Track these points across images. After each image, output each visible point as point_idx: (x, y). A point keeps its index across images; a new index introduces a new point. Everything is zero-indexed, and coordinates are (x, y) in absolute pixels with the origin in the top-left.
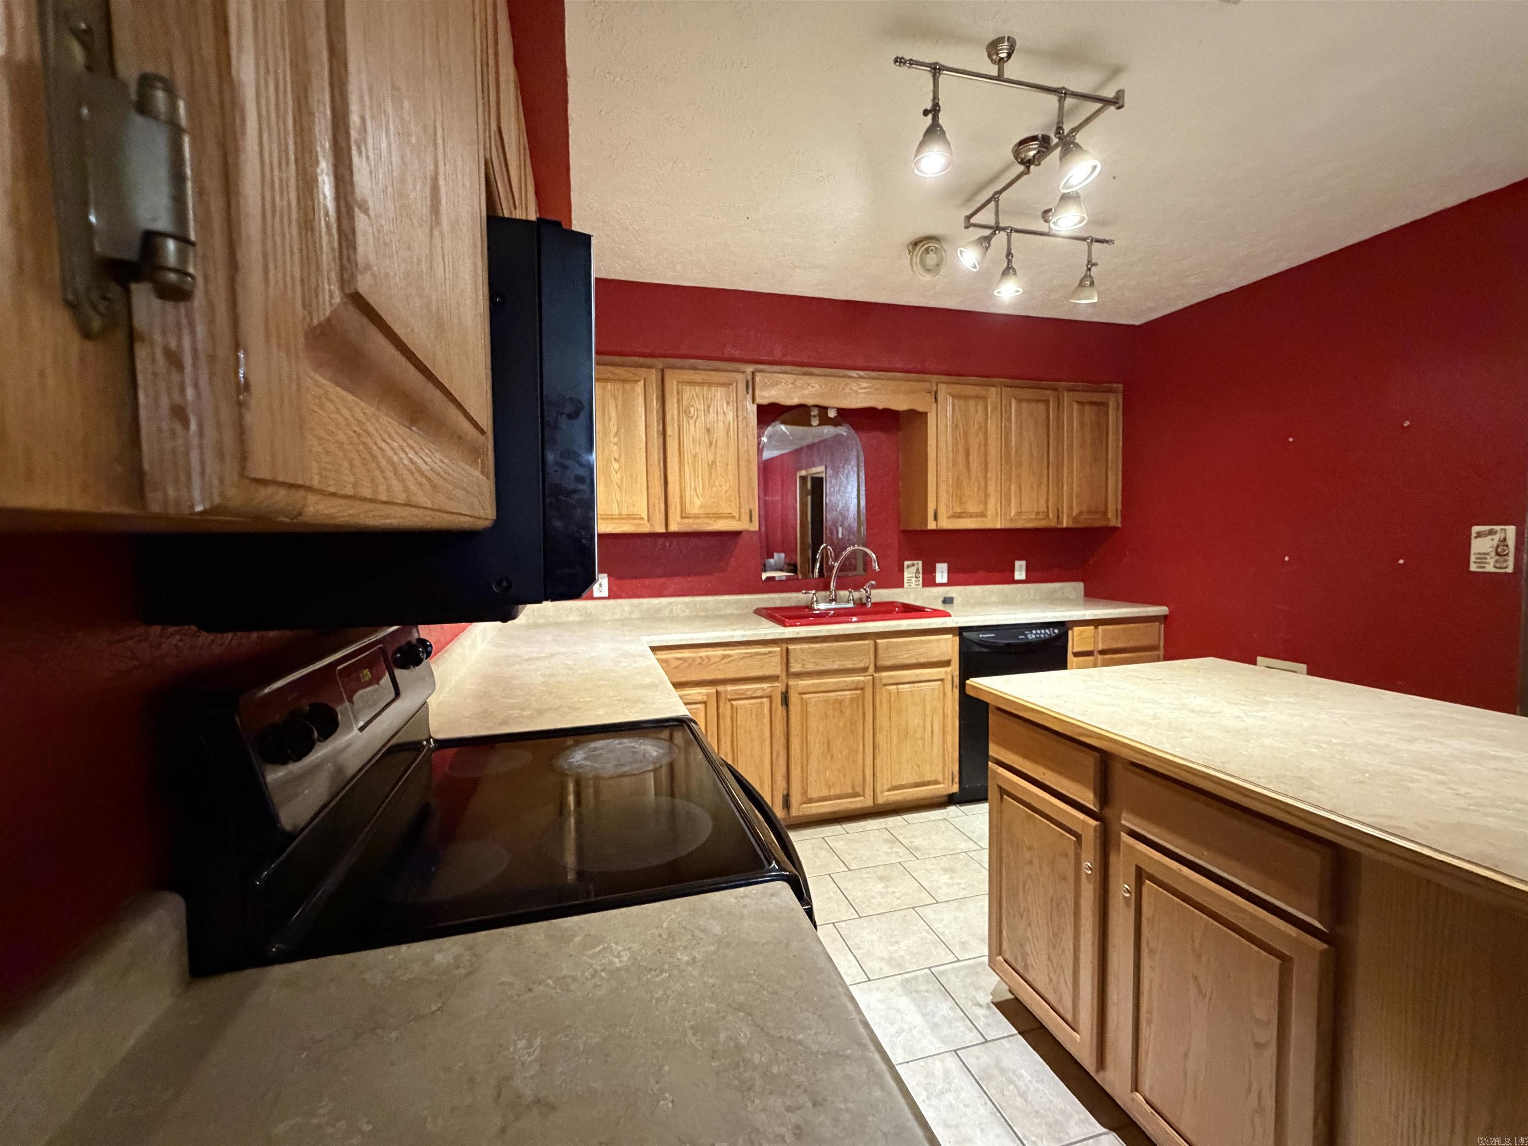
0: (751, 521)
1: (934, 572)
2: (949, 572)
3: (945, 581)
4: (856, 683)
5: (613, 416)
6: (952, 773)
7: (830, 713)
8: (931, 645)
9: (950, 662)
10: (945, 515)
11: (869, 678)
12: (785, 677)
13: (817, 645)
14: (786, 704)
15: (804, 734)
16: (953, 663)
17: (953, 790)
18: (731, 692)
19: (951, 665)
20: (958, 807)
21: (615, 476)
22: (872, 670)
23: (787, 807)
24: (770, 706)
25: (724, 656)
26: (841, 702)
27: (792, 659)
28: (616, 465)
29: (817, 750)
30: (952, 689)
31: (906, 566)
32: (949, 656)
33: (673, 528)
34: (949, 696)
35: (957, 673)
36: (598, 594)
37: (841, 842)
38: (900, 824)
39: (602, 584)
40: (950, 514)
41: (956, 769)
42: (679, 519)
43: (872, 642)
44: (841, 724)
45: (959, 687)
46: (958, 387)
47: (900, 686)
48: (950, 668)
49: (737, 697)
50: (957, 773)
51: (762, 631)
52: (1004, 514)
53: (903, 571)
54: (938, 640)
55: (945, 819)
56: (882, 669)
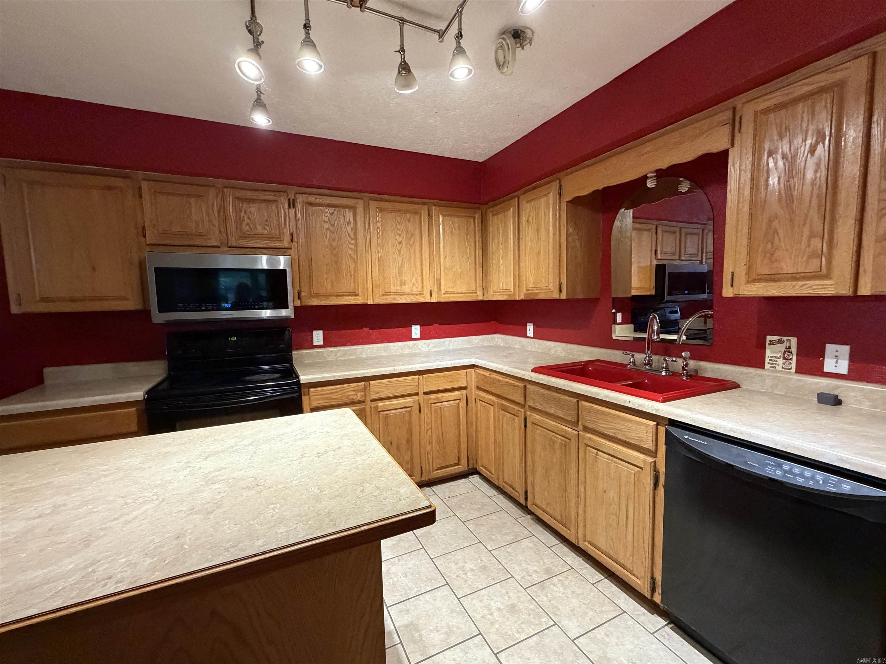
0: (560, 291)
1: (822, 355)
2: (852, 359)
3: (843, 370)
4: (566, 431)
5: (501, 232)
6: (653, 578)
7: (547, 447)
8: (630, 425)
9: (654, 454)
10: (744, 278)
11: (576, 433)
12: (527, 407)
13: (542, 391)
14: (526, 426)
15: (533, 454)
16: (658, 456)
17: (654, 599)
18: (502, 404)
19: (656, 457)
20: (666, 625)
21: (502, 267)
22: (580, 427)
23: (526, 499)
24: (518, 422)
25: (499, 381)
26: (554, 442)
27: (527, 396)
28: (501, 261)
29: (540, 471)
30: (656, 485)
31: (768, 342)
32: (649, 445)
33: (522, 297)
34: (648, 489)
35: (664, 470)
36: (528, 335)
37: (531, 545)
38: (588, 577)
39: (530, 329)
40: (754, 276)
41: (659, 577)
42: (524, 291)
43: (578, 402)
44: (554, 460)
45: (665, 487)
46: (779, 93)
47: (599, 453)
48: (651, 460)
49: (504, 409)
50: (660, 584)
51: (516, 370)
52: (873, 271)
53: (764, 348)
54: (638, 423)
55: (624, 612)
56: (586, 429)
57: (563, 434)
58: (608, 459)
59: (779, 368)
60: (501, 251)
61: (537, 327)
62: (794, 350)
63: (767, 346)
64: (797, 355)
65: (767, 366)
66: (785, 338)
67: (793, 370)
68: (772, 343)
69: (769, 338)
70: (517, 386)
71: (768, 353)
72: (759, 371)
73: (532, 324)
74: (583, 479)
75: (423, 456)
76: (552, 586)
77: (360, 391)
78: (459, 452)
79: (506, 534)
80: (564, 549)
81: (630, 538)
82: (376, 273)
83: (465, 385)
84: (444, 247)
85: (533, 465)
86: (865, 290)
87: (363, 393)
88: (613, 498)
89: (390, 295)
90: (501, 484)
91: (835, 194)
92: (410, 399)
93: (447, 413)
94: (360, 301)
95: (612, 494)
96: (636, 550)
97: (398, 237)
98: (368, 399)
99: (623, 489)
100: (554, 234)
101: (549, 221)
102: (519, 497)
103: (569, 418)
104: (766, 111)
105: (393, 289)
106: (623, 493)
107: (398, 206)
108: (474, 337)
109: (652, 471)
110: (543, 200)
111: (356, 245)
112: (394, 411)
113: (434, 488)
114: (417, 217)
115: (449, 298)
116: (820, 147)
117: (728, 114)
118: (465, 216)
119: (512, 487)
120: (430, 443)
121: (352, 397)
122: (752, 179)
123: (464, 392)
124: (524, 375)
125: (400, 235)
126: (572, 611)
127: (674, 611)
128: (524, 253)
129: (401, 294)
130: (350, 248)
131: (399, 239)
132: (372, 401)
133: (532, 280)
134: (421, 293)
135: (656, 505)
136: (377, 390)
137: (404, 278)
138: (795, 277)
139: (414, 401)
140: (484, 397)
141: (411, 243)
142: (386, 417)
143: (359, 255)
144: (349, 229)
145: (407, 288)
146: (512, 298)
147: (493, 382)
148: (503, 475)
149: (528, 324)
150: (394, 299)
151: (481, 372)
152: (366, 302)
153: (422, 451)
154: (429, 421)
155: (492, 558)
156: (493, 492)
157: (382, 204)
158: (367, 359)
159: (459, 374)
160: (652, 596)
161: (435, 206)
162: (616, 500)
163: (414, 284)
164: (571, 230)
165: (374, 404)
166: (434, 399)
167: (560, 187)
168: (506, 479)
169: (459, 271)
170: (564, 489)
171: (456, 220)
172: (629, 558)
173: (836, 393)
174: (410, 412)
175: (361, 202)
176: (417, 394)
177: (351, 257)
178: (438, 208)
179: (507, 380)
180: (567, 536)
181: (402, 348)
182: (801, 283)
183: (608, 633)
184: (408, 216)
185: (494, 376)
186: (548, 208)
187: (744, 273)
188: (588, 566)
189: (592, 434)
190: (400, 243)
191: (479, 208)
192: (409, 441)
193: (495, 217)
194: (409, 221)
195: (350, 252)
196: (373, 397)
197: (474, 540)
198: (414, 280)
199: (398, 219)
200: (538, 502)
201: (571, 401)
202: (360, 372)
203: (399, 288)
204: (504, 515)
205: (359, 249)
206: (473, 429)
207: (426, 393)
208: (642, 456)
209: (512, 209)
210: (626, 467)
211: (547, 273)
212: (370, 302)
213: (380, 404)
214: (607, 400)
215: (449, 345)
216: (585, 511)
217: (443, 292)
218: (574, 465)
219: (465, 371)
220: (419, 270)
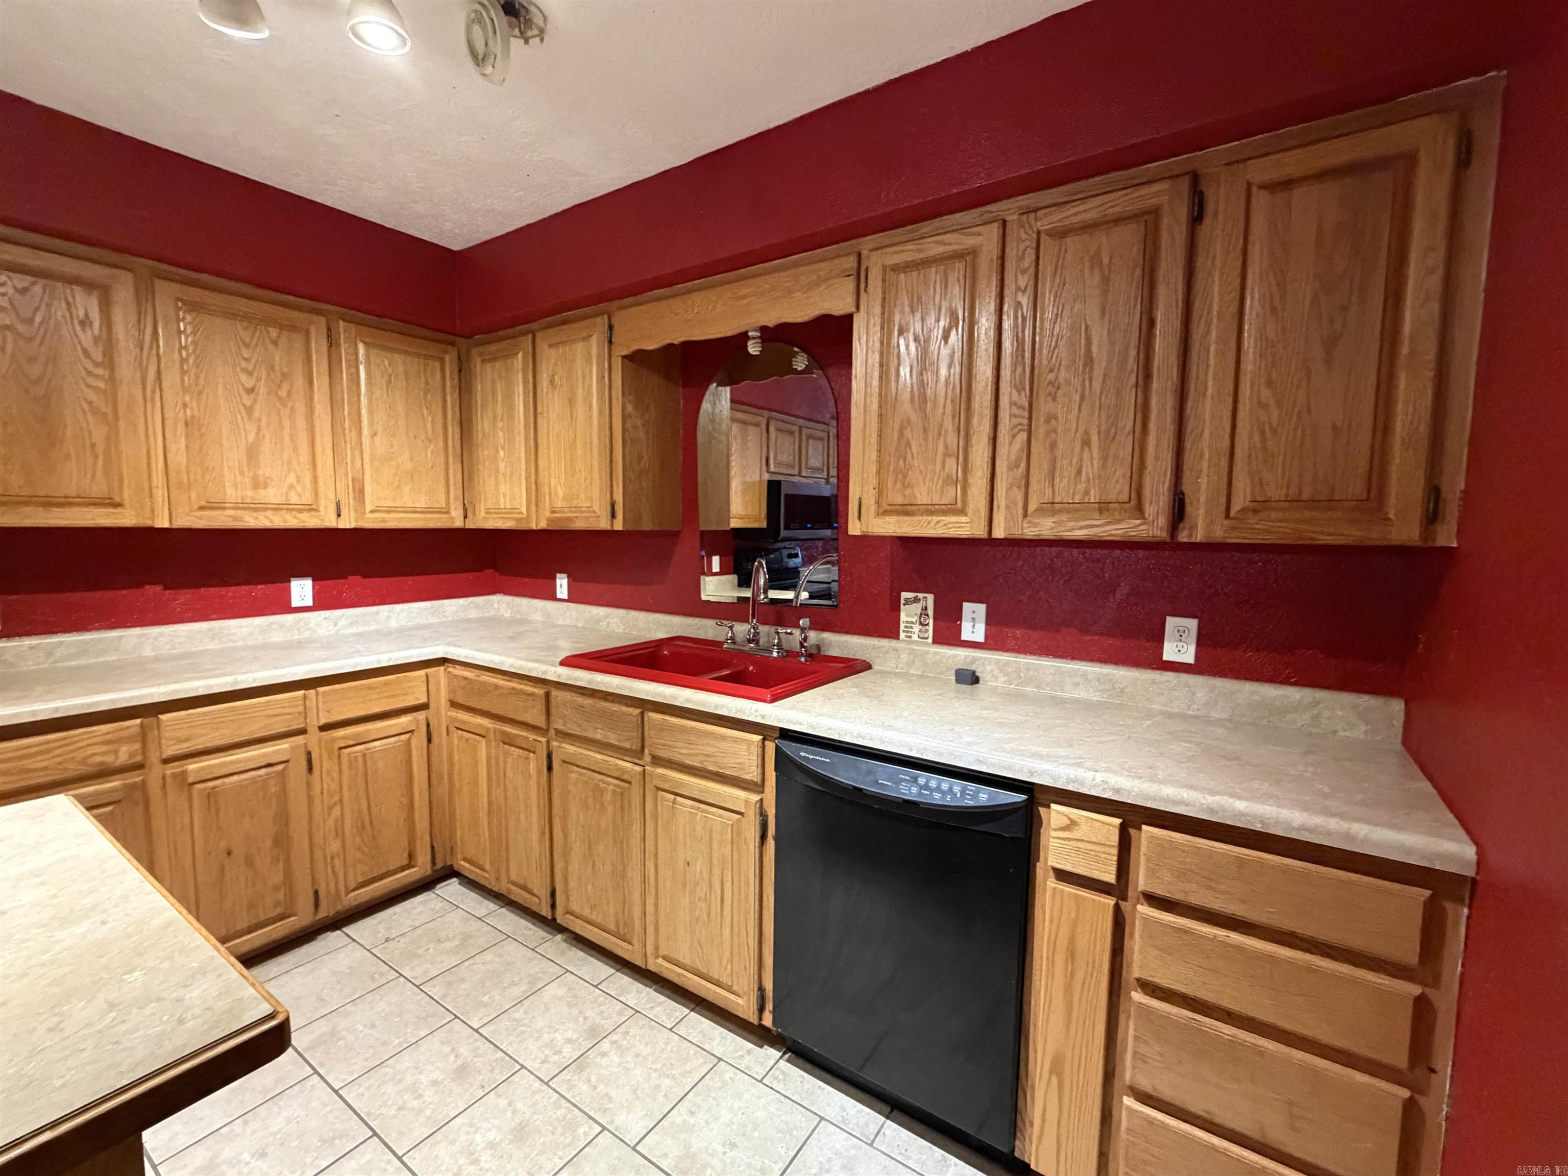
0: (613, 515)
1: (960, 618)
2: (989, 622)
3: (980, 637)
4: (622, 769)
5: (500, 398)
6: (761, 989)
7: (590, 801)
8: (724, 745)
9: (757, 787)
10: (873, 508)
11: (639, 769)
12: (552, 732)
13: (580, 700)
14: (550, 768)
15: (565, 818)
16: (766, 790)
17: (763, 1023)
18: (504, 733)
19: (762, 792)
20: (781, 1058)
21: (502, 465)
22: (647, 758)
23: (553, 906)
24: (535, 764)
25: (497, 687)
26: (602, 791)
27: (553, 711)
28: (502, 453)
29: (577, 850)
30: (763, 837)
31: (902, 602)
32: (753, 774)
33: (543, 525)
34: (752, 847)
35: (774, 812)
36: (559, 596)
37: (561, 992)
38: (663, 1019)
39: (562, 584)
40: (885, 507)
41: (769, 985)
42: (548, 514)
43: (642, 714)
44: (603, 824)
45: (776, 839)
46: (909, 246)
47: (679, 799)
48: (755, 798)
49: (508, 741)
50: (771, 994)
51: (531, 665)
52: (1007, 507)
53: (899, 610)
54: (735, 740)
55: (720, 1059)
56: (657, 761)
57: (616, 774)
58: (692, 807)
59: (915, 637)
60: (501, 434)
61: (575, 580)
62: (930, 612)
63: (902, 607)
64: (935, 619)
65: (902, 635)
66: (921, 595)
67: (930, 640)
68: (907, 602)
69: (905, 595)
70: (533, 694)
71: (903, 617)
72: (893, 643)
73: (565, 576)
74: (653, 849)
75: (320, 866)
76: (599, 1059)
77: (129, 740)
78: (412, 841)
79: (513, 984)
80: (624, 980)
81: (727, 932)
82: (179, 455)
83: (423, 699)
84: (370, 412)
85: (565, 838)
86: (999, 533)
87: (137, 746)
88: (701, 873)
89: (224, 508)
90: (503, 887)
91: (969, 400)
92: (284, 746)
93: (381, 765)
94: (126, 518)
95: (699, 866)
96: (736, 949)
97: (243, 377)
98: (154, 757)
99: (715, 855)
100: (601, 412)
101: (590, 386)
102: (540, 904)
103: (627, 745)
104: (896, 269)
105: (232, 495)
106: (715, 862)
107: (242, 305)
108: (446, 602)
109: (758, 817)
110: (579, 347)
111: (112, 380)
112: (235, 778)
113: (350, 930)
114: (298, 338)
115: (384, 521)
116: (953, 332)
117: (851, 262)
118: (418, 355)
119: (525, 888)
120: (339, 832)
121: (98, 759)
122: (881, 365)
123: (421, 715)
124: (544, 673)
125: (250, 373)
126: (634, 1092)
127: (791, 1033)
128: (545, 441)
129: (256, 508)
130: (89, 386)
131: (249, 383)
132: (167, 761)
133: (561, 493)
134: (311, 509)
135: (764, 870)
136: (183, 734)
137: (264, 471)
138: (931, 510)
139: (293, 749)
140: (464, 722)
141: (283, 393)
142: (211, 797)
143: (122, 406)
144: (86, 339)
145: (272, 495)
146: (523, 526)
147: (483, 690)
148: (508, 869)
149: (558, 575)
150: (235, 519)
151: (458, 671)
152: (148, 523)
153: (318, 855)
154: (334, 786)
155: (481, 1042)
156: (486, 907)
157: (195, 294)
158: (157, 659)
159: (410, 680)
160: (760, 1019)
161: (344, 320)
162: (706, 875)
163: (291, 487)
164: (630, 408)
165: (172, 769)
166: (345, 738)
167: (611, 328)
168: (513, 877)
169: (408, 466)
170: (620, 874)
171: (398, 358)
172: (726, 968)
173: (973, 668)
174: (282, 774)
175: (127, 278)
176: (303, 732)
177: (96, 411)
178: (353, 327)
179: (515, 684)
180: (627, 957)
181: (263, 630)
182: (936, 519)
183: (693, 1109)
184: (274, 333)
185: (486, 678)
186: (589, 361)
187: (872, 501)
188: (662, 998)
189: (665, 767)
190: (251, 391)
191: (452, 344)
192: (282, 841)
193: (488, 367)
194: (275, 343)
195: (92, 396)
196: (170, 752)
197: (443, 1018)
198: (292, 479)
199: (246, 335)
200: (575, 907)
201: (631, 715)
202: (127, 694)
203: (250, 493)
204: (511, 947)
205: (123, 391)
206: (442, 790)
207: (324, 728)
208: (742, 794)
209: (520, 355)
210: (720, 816)
211: (588, 481)
212: (163, 522)
213: (193, 766)
214: (689, 706)
215: (388, 618)
216: (656, 905)
217: (369, 507)
218: (636, 828)
219: (422, 672)
220: (305, 457)
